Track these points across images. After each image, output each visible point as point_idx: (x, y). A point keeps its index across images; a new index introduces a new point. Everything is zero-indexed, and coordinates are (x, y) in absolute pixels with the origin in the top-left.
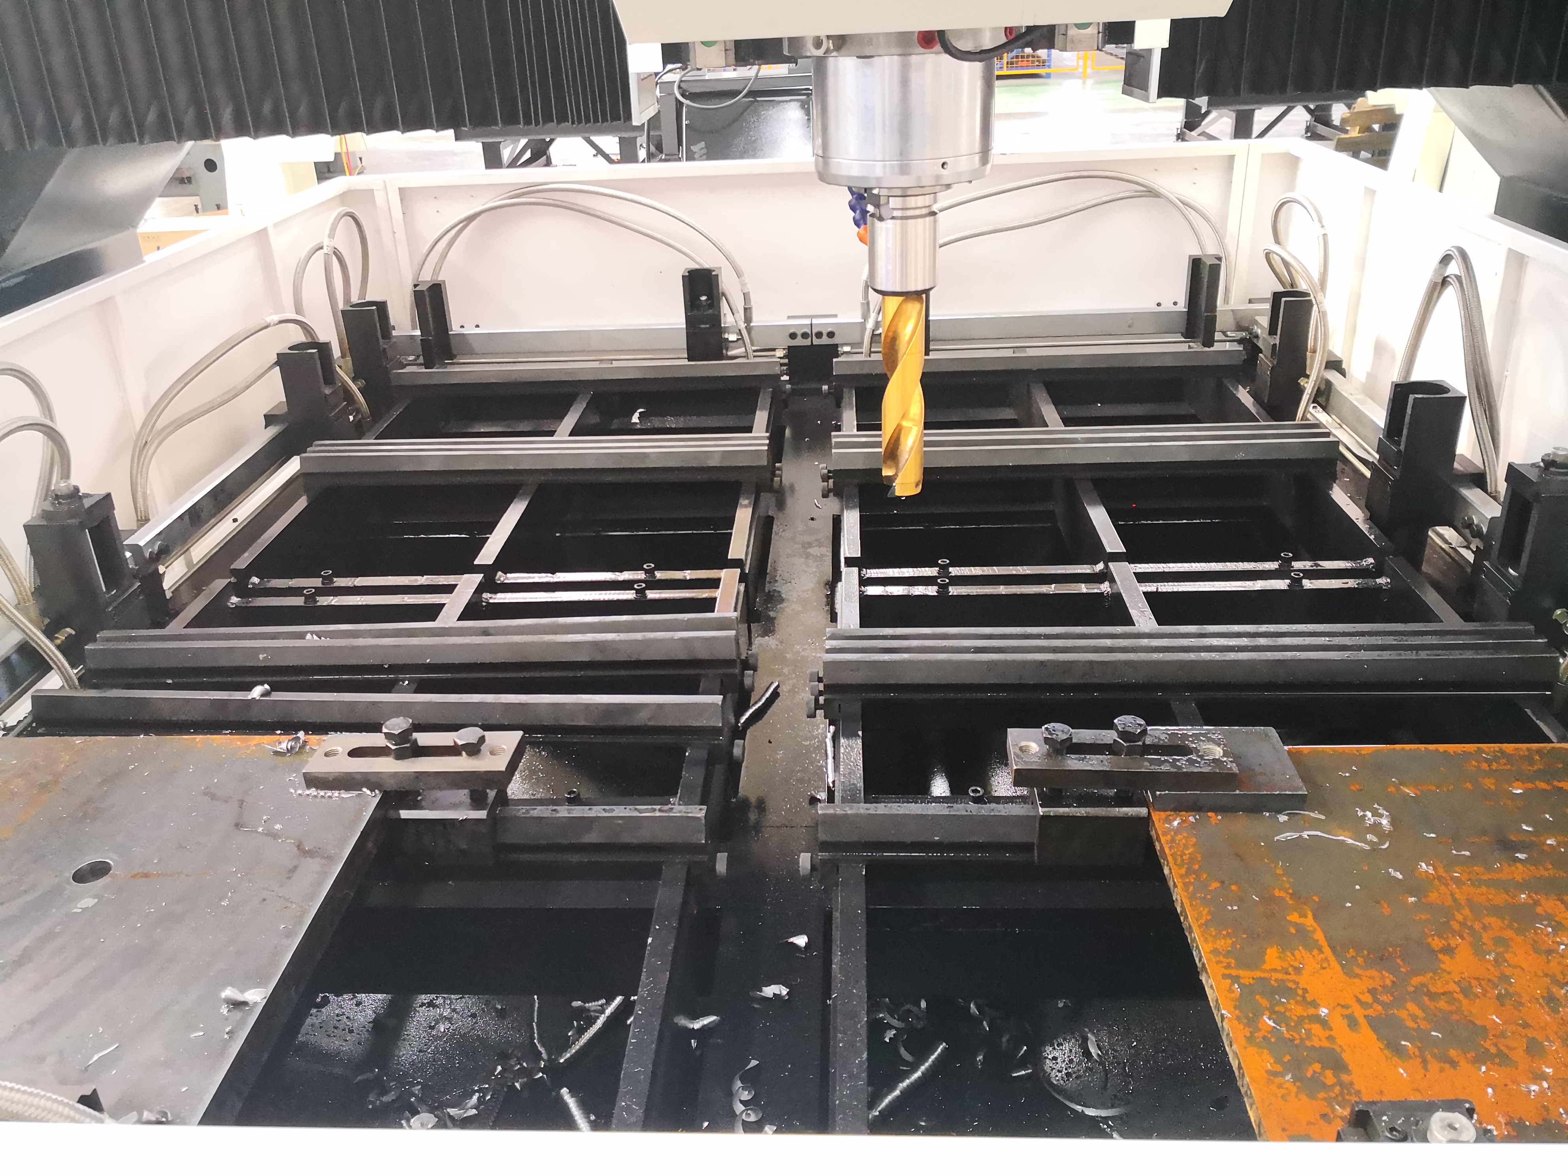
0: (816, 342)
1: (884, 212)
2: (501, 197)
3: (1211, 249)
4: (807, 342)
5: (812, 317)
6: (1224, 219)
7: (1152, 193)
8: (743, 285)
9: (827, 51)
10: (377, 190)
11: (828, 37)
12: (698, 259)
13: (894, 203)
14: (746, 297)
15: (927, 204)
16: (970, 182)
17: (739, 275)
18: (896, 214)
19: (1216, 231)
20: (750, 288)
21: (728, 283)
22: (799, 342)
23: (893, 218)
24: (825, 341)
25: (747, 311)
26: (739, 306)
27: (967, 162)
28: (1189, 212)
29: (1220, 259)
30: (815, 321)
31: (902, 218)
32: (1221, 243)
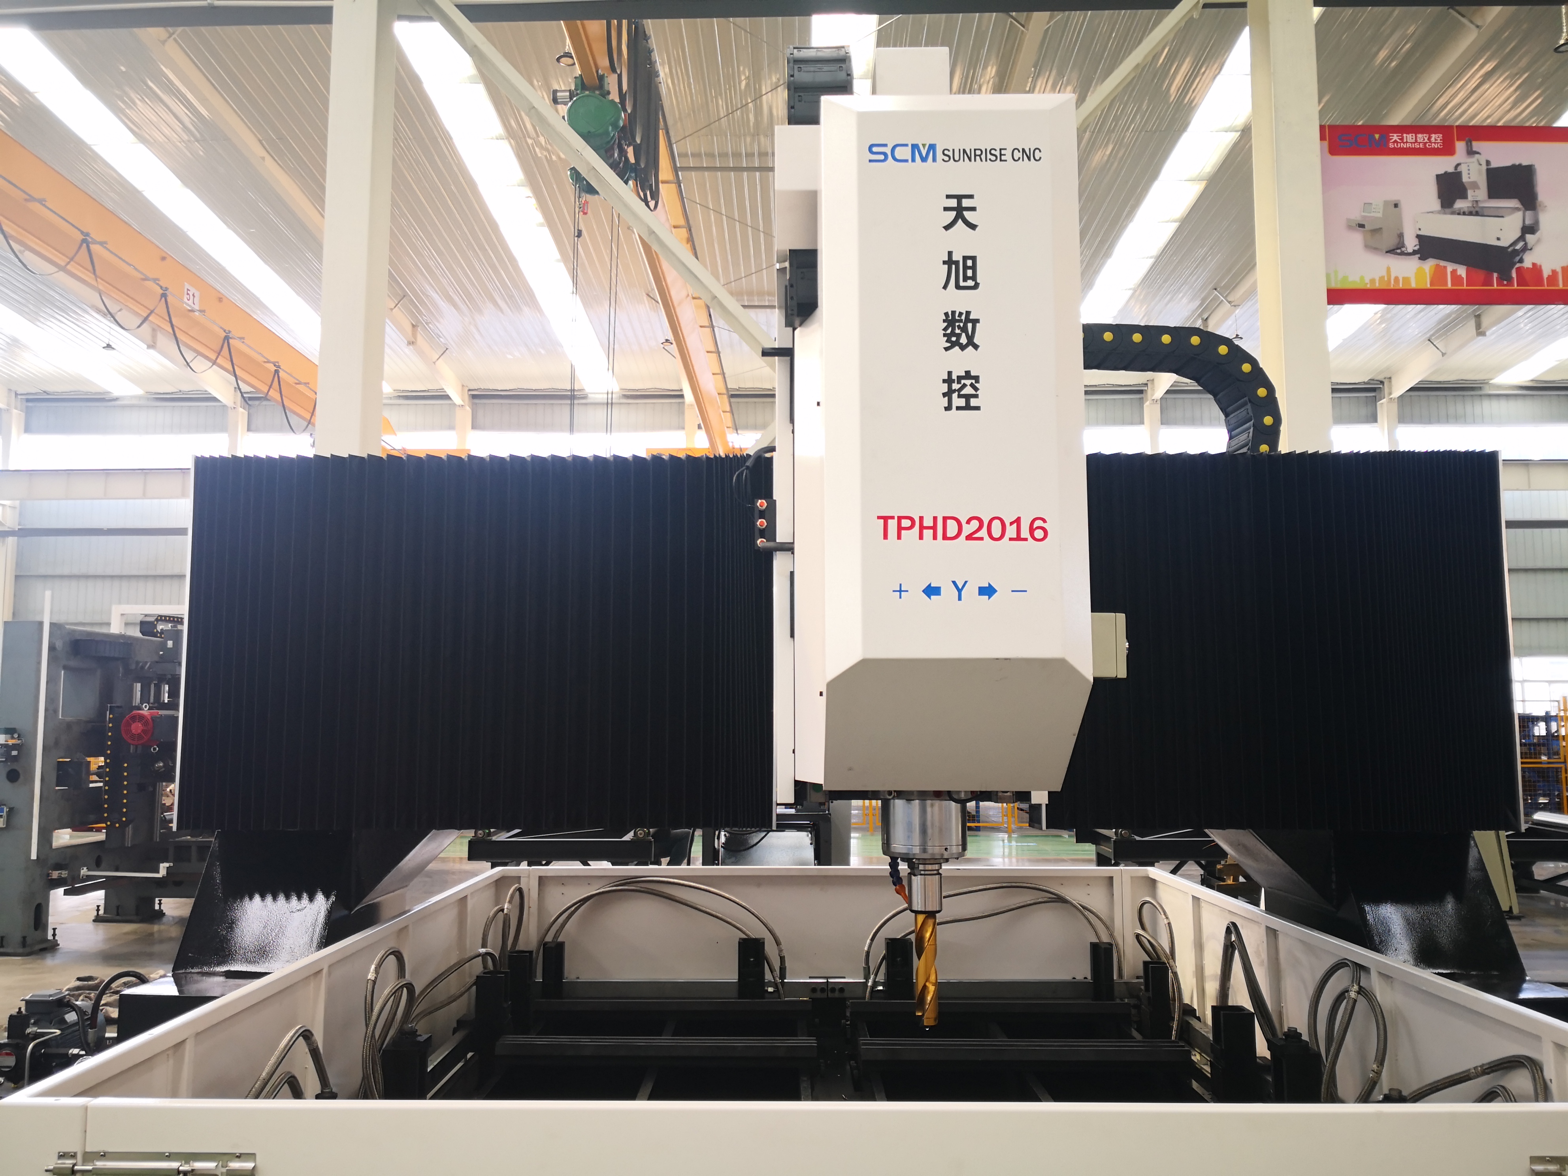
0: (830, 995)
1: (916, 872)
2: (611, 885)
3: (1105, 939)
4: (824, 995)
5: (827, 978)
6: (1112, 920)
7: (1060, 900)
8: (780, 951)
9: (894, 797)
10: (524, 877)
11: (895, 791)
12: (748, 932)
13: (921, 867)
14: (782, 959)
15: (937, 868)
16: (958, 858)
17: (778, 943)
18: (922, 872)
19: (1107, 928)
20: (785, 953)
21: (770, 950)
22: (818, 995)
23: (921, 875)
24: (837, 994)
25: (783, 970)
26: (777, 966)
27: (955, 849)
28: (1086, 913)
29: (1111, 945)
30: (831, 980)
31: (924, 875)
32: (1112, 935)
